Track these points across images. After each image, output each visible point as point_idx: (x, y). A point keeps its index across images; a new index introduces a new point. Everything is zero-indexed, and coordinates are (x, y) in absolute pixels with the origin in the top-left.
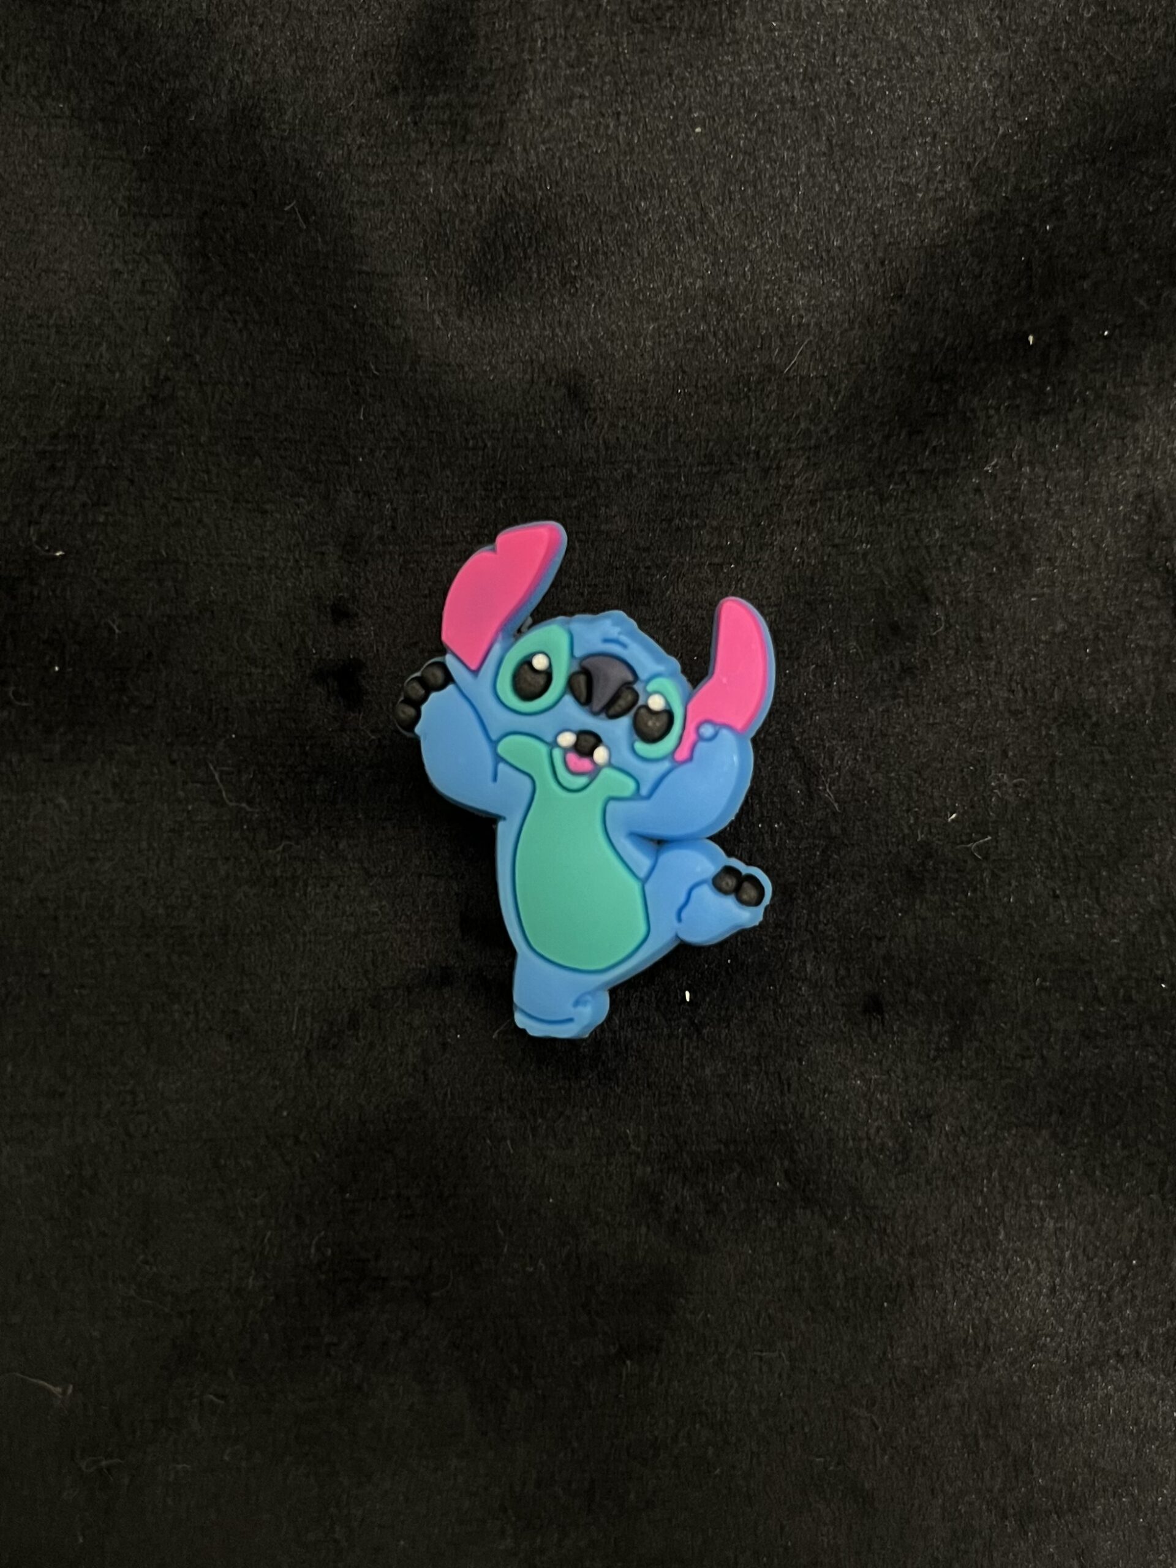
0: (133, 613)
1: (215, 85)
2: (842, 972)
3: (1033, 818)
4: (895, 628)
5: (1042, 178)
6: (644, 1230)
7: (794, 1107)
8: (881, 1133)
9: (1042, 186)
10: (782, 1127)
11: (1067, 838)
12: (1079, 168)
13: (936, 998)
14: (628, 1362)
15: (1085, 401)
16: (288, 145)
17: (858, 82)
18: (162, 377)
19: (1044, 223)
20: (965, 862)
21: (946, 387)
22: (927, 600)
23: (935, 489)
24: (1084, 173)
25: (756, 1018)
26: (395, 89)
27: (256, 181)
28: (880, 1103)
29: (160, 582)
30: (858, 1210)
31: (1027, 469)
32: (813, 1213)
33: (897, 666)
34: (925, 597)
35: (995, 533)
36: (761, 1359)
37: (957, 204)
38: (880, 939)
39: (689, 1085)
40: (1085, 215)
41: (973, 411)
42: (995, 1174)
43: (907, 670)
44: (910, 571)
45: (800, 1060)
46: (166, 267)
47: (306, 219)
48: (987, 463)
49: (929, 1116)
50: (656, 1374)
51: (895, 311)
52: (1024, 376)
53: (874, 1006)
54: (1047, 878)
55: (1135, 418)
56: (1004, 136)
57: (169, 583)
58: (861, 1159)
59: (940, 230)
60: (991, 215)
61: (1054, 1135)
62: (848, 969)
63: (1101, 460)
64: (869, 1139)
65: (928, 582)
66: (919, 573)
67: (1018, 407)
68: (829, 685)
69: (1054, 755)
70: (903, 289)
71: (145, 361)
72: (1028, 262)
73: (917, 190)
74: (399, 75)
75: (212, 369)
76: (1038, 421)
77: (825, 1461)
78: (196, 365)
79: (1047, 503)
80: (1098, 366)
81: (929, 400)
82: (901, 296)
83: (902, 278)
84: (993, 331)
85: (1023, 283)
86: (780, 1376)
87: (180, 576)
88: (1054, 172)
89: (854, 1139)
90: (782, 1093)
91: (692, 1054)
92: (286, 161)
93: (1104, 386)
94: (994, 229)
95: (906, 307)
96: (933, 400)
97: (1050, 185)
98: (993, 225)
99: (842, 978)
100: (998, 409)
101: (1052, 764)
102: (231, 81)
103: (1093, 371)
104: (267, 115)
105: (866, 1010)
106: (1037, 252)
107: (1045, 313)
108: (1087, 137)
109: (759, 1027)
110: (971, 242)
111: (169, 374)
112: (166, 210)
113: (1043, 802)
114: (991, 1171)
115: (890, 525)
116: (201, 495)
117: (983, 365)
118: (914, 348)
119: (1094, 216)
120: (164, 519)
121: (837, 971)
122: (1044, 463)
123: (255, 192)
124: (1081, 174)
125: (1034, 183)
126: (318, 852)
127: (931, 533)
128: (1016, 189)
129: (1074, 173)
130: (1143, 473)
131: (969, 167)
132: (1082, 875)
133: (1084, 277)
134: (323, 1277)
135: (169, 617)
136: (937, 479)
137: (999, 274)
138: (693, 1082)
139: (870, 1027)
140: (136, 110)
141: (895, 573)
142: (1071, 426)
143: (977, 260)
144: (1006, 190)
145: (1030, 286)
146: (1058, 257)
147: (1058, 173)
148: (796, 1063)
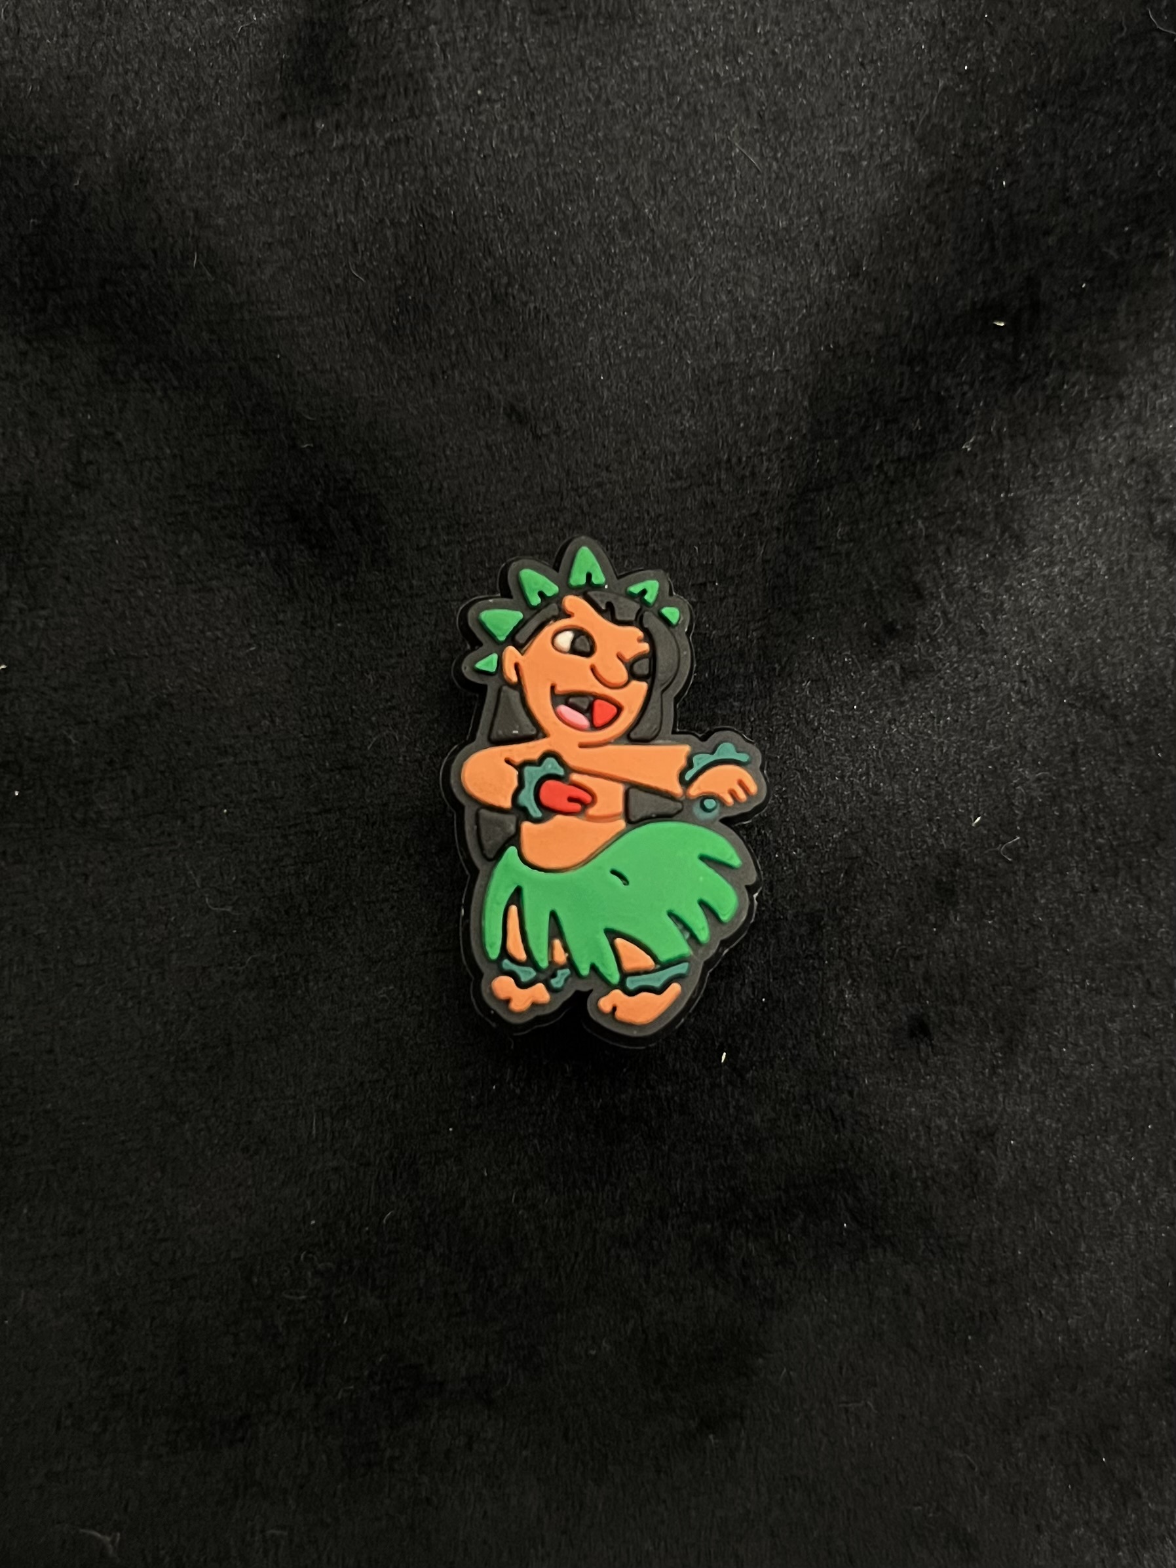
0: (89, 720)
1: (96, 143)
2: (883, 997)
3: (1061, 810)
4: (890, 629)
5: (990, 129)
6: (711, 1291)
7: (850, 1142)
8: (945, 1158)
9: (992, 137)
10: (842, 1165)
11: (1100, 829)
12: (1029, 115)
13: (982, 1014)
14: (711, 1437)
16: (184, 194)
17: (784, 49)
18: (84, 461)
19: (999, 178)
20: (996, 865)
21: (917, 369)
22: (920, 596)
24: (1035, 119)
25: (799, 1055)
27: (154, 238)
28: (939, 1127)
29: (113, 681)
30: (931, 1241)
31: (1007, 443)
32: (885, 1251)
33: (898, 670)
34: (918, 593)
35: (983, 516)
36: (847, 1410)
37: (905, 168)
38: (918, 958)
39: (739, 1134)
40: (1042, 165)
41: (947, 390)
43: (910, 673)
44: (897, 566)
45: (851, 1094)
47: (213, 272)
48: (965, 441)
49: (992, 1135)
50: (743, 1443)
51: (853, 291)
52: (996, 345)
53: (920, 1029)
54: (1083, 872)
56: (945, 89)
57: (123, 683)
58: (927, 1188)
59: (890, 198)
60: (941, 177)
62: (889, 995)
63: (1086, 425)
64: (933, 1166)
65: (918, 577)
66: (908, 568)
67: (993, 378)
69: (1076, 743)
70: (859, 266)
71: (64, 445)
72: (989, 224)
73: (861, 158)
74: (284, 100)
75: (136, 445)
76: (1014, 391)
77: (924, 1509)
78: (119, 444)
80: (1073, 325)
81: (901, 385)
82: (858, 275)
83: (856, 254)
84: (960, 303)
85: (986, 246)
86: (868, 1427)
87: (132, 673)
88: (1003, 122)
89: (917, 1169)
90: (837, 1130)
91: (738, 1101)
92: (183, 212)
93: (1080, 345)
94: (947, 191)
95: (865, 285)
96: (906, 384)
97: (1001, 137)
98: (945, 187)
99: (884, 1004)
100: (972, 385)
101: (1073, 753)
102: (113, 137)
103: (1067, 330)
104: (157, 165)
105: (912, 1034)
106: (996, 211)
107: (1012, 276)
108: (1032, 80)
109: (804, 1065)
110: (925, 207)
111: (91, 456)
113: (1070, 792)
114: (1064, 1184)
116: (142, 583)
117: (954, 340)
118: (879, 327)
119: (1051, 166)
120: (108, 614)
121: (877, 996)
123: (154, 252)
124: (1032, 121)
125: (983, 135)
126: (316, 946)
128: (965, 145)
129: (1025, 122)
130: (1133, 434)
131: (913, 128)
132: (1120, 864)
133: (1047, 233)
134: (377, 1388)
136: (915, 465)
137: (959, 241)
138: (743, 1130)
139: (919, 1051)
141: (882, 571)
143: (933, 228)
144: (954, 147)
145: (993, 249)
146: (1019, 213)
147: (1007, 123)
148: (846, 1095)
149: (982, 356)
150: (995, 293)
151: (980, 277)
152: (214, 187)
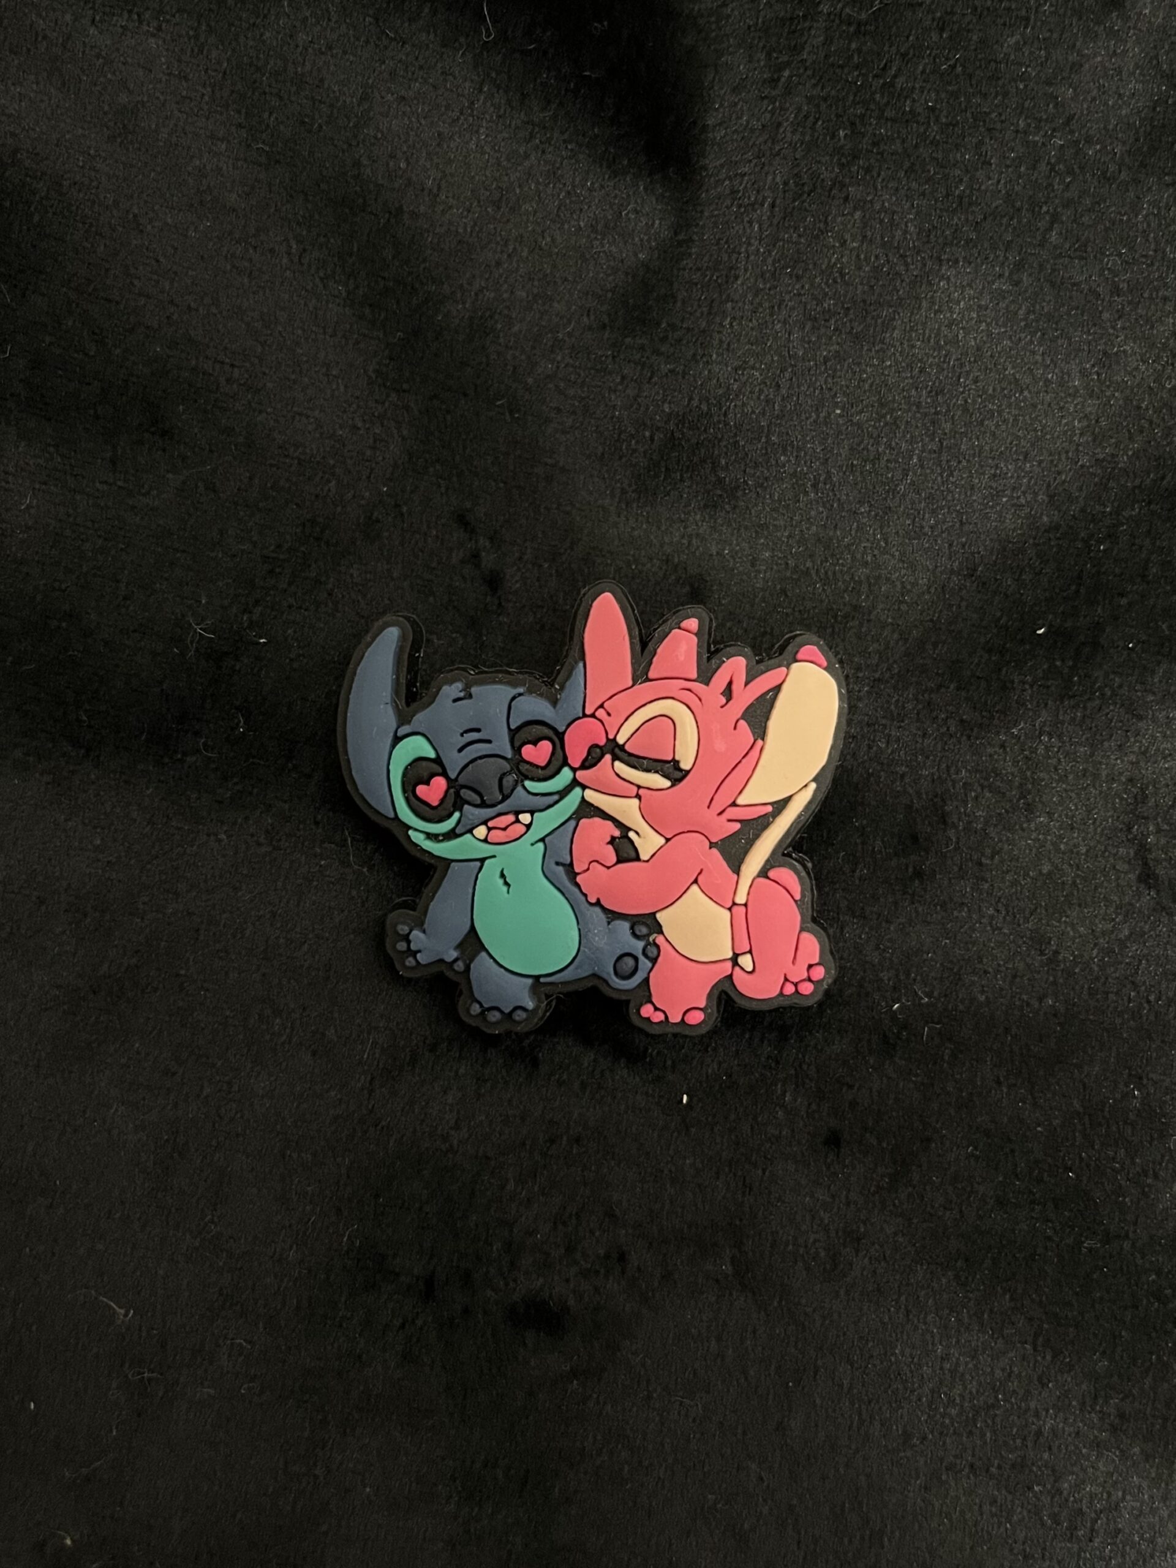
1: (463, 294)
2: (814, 1107)
4: (915, 838)
5: (1105, 506)
7: (750, 1208)
8: (817, 1244)
9: (1104, 512)
10: (738, 1223)
12: (1137, 506)
13: (885, 1145)
15: (1103, 695)
16: (511, 352)
17: (975, 402)
18: (373, 518)
19: (1100, 542)
21: (995, 658)
22: (945, 823)
23: (969, 737)
24: (1140, 510)
25: (735, 1128)
26: (604, 327)
27: (478, 378)
28: (822, 1220)
30: (783, 1303)
31: (1044, 738)
32: (747, 1297)
33: (911, 870)
34: (943, 819)
35: (1010, 783)
36: (681, 1403)
37: (1033, 512)
38: (851, 1087)
39: (670, 1171)
40: (1133, 544)
41: (1013, 682)
42: (903, 1298)
43: (918, 874)
44: (936, 796)
45: (764, 1171)
46: (395, 431)
48: (1015, 726)
49: (859, 1239)
50: (595, 1396)
51: (966, 587)
52: (1058, 663)
53: (834, 1140)
54: (995, 1066)
55: (1140, 718)
56: (1082, 466)
58: (796, 1262)
59: (1014, 530)
60: (1057, 527)
61: (957, 1277)
62: (819, 1106)
63: (1106, 744)
64: (806, 1246)
65: (947, 808)
66: (943, 800)
67: (1048, 687)
70: (975, 570)
71: (363, 502)
72: (1081, 573)
74: (609, 315)
75: (414, 521)
76: (1062, 702)
77: (716, 1499)
78: (402, 514)
79: (1056, 769)
80: (1120, 670)
81: (978, 665)
82: (972, 576)
83: (976, 561)
85: (1073, 587)
86: (694, 1420)
88: (1116, 504)
89: (794, 1245)
90: (744, 1193)
91: (678, 1146)
92: (506, 365)
93: (1121, 686)
94: (1058, 539)
95: (975, 584)
96: (982, 666)
97: (1111, 514)
98: (1058, 535)
99: (813, 1112)
100: (1032, 686)
102: (476, 294)
103: (1114, 673)
104: (499, 326)
105: (826, 1142)
106: (1089, 566)
107: (1085, 617)
108: (1148, 481)
109: (737, 1136)
110: (1038, 545)
111: (380, 517)
112: (405, 386)
114: (900, 1295)
115: (927, 757)
119: (1141, 547)
121: (810, 1104)
122: (1060, 737)
123: (476, 386)
124: (1137, 510)
125: (1099, 509)
127: (958, 772)
128: (1083, 510)
129: (1133, 510)
130: (1138, 763)
132: (1024, 1069)
133: (1123, 595)
134: (350, 1262)
136: (972, 729)
137: (1055, 576)
138: (673, 1169)
139: (826, 1157)
140: (398, 303)
141: (924, 796)
142: (1088, 712)
143: (1039, 561)
144: (1074, 509)
145: (1077, 591)
146: (1104, 573)
147: (1119, 506)
148: (760, 1172)
149: (1045, 667)
150: (1069, 624)
151: (1062, 609)
152: (535, 355)
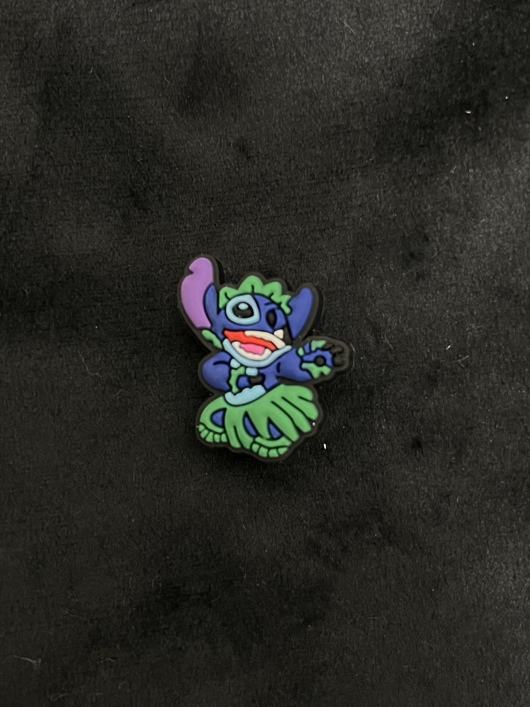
0: (34, 283)
2: (400, 429)
3: (489, 345)
4: (412, 255)
5: (467, 18)
6: (312, 561)
7: (381, 496)
8: (425, 506)
9: (469, 22)
10: (376, 507)
11: (507, 354)
12: (487, 12)
13: (447, 438)
14: (309, 626)
15: (498, 133)
18: (35, 165)
19: (471, 41)
20: (457, 369)
21: (428, 131)
22: (427, 240)
23: (426, 184)
24: (490, 14)
25: (359, 454)
27: (72, 60)
28: (424, 491)
29: (46, 266)
30: (416, 544)
31: (471, 171)
32: (394, 548)
33: (415, 273)
34: (426, 238)
35: (459, 204)
36: (374, 620)
37: (426, 36)
38: (418, 411)
39: (329, 490)
40: (491, 36)
41: (443, 143)
42: (482, 522)
43: (421, 276)
44: (417, 226)
45: (383, 473)
47: (100, 76)
48: (451, 169)
49: (448, 496)
50: (323, 630)
51: (400, 94)
52: (467, 122)
53: (417, 444)
54: (498, 374)
55: (525, 140)
57: (50, 267)
58: (416, 519)
59: (419, 50)
60: (444, 40)
61: (510, 501)
62: (403, 427)
63: (509, 162)
64: (419, 509)
65: (427, 231)
66: (422, 227)
67: (465, 139)
68: (382, 287)
69: (497, 313)
70: (402, 81)
71: (27, 158)
72: (465, 64)
73: (405, 30)
75: (60, 158)
76: (475, 145)
77: (409, 667)
78: (52, 157)
79: (483, 187)
80: (504, 115)
81: (420, 139)
82: (402, 85)
83: (402, 76)
84: (449, 101)
85: (463, 74)
86: (384, 627)
87: (56, 263)
88: (474, 15)
89: (412, 510)
90: (375, 490)
91: (329, 474)
92: (87, 48)
93: (507, 124)
94: (446, 47)
95: (405, 91)
96: (422, 138)
97: (473, 22)
98: (445, 45)
99: (400, 432)
100: (455, 141)
101: (496, 317)
103: (502, 117)
104: (75, 26)
105: (413, 447)
106: (469, 58)
107: (475, 89)
109: (361, 459)
110: (435, 54)
111: (39, 163)
113: (493, 336)
114: (480, 521)
115: (405, 204)
116: (61, 222)
117: (446, 118)
118: (410, 111)
119: (497, 37)
120: (45, 236)
121: (397, 428)
122: (480, 167)
123: (72, 66)
124: (488, 15)
125: (464, 21)
126: (137, 394)
127: (426, 207)
128: (456, 25)
129: (485, 15)
131: (431, 16)
132: (516, 371)
133: (493, 69)
134: (159, 597)
135: (52, 283)
136: (427, 179)
137: (450, 71)
138: (331, 488)
139: (416, 455)
141: (410, 228)
142: (492, 147)
143: (438, 64)
144: (450, 27)
145: (467, 75)
146: (479, 59)
147: (477, 15)
148: (380, 475)
149: (460, 127)
150: (467, 97)
151: (460, 89)
152: (102, 36)
